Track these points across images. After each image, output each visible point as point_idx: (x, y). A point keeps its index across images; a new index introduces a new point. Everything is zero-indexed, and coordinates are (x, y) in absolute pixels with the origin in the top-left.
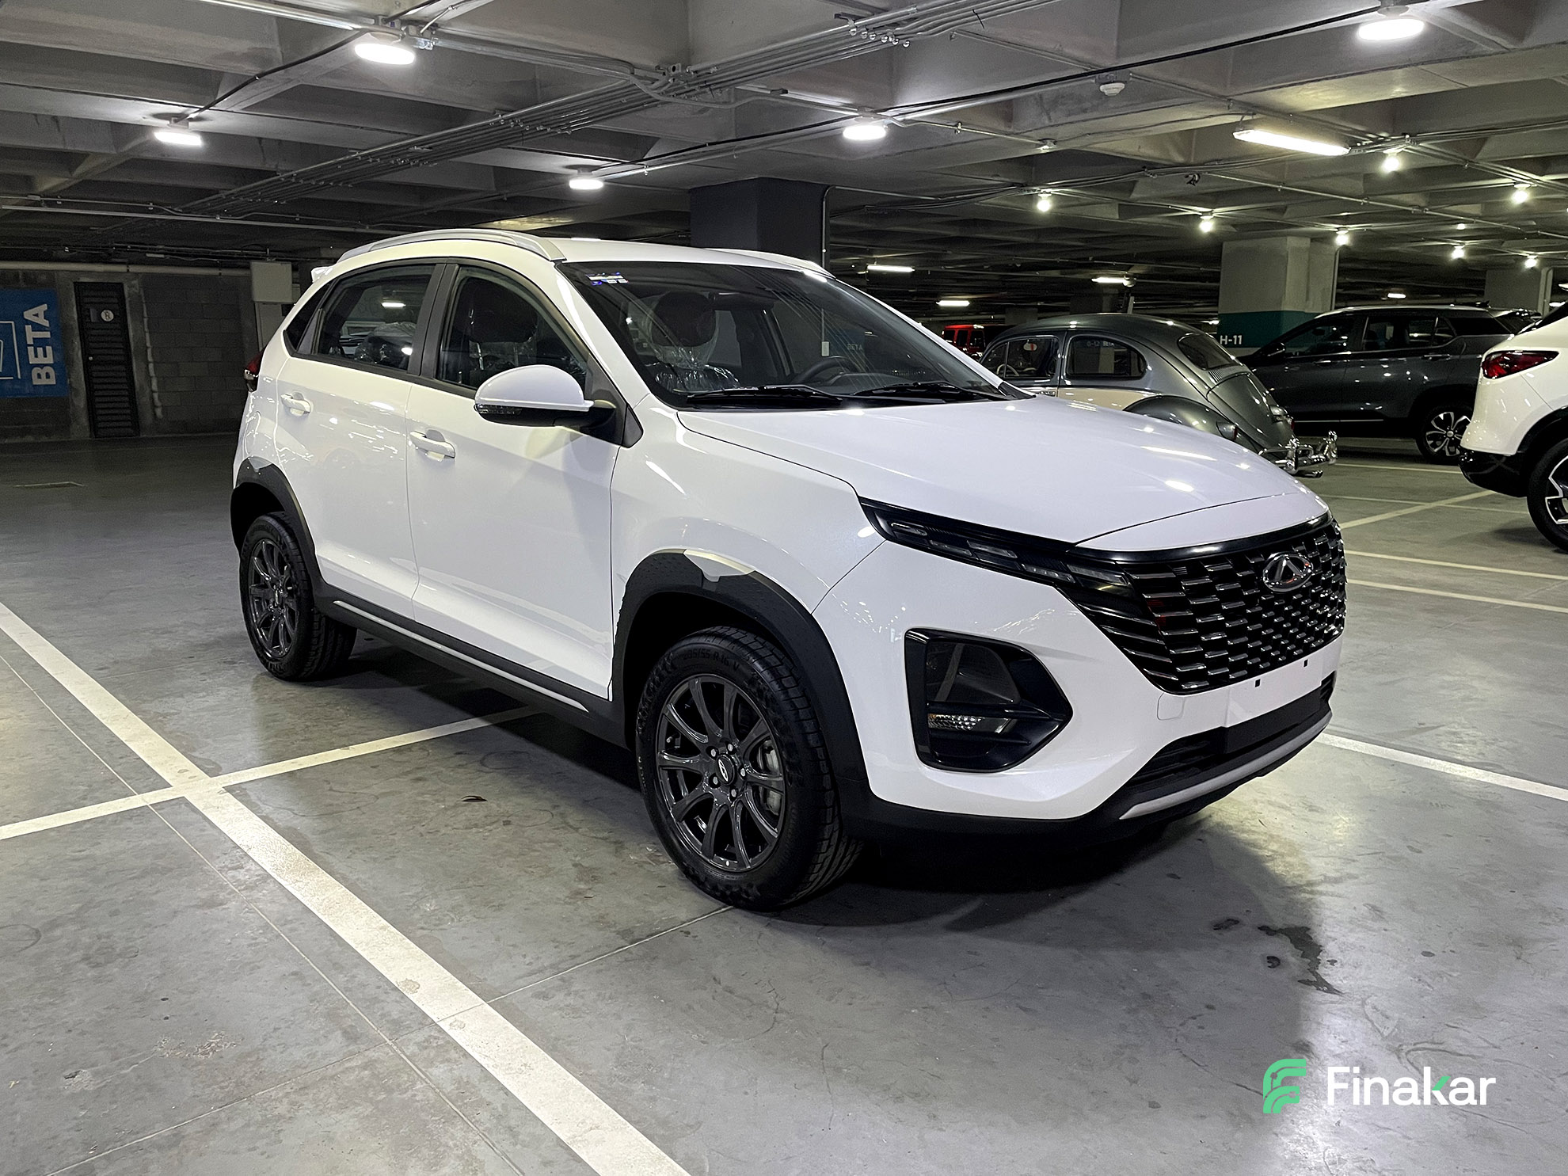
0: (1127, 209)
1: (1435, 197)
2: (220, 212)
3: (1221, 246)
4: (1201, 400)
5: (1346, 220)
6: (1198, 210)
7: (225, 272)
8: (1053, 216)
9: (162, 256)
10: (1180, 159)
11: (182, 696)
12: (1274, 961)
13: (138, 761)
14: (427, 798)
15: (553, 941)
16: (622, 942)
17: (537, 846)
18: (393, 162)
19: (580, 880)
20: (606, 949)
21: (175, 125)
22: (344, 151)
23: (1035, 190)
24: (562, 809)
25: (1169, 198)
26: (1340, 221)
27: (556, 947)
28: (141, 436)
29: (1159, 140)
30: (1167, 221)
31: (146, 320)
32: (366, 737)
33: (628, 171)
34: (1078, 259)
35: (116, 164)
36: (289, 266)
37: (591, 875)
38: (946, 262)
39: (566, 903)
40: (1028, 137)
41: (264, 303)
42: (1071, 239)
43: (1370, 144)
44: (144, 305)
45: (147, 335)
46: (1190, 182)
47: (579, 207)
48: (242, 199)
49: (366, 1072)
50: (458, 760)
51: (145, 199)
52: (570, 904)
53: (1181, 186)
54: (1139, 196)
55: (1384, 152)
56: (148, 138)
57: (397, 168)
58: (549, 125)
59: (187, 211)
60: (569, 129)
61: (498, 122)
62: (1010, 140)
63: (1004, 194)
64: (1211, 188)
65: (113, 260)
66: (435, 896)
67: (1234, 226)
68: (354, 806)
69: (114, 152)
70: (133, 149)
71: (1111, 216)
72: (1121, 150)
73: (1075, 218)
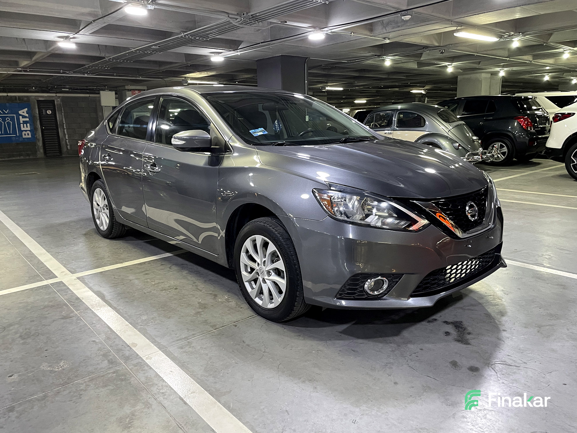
0: (420, 64)
1: (535, 57)
2: (87, 73)
3: (457, 77)
4: (446, 135)
5: (503, 66)
6: (446, 64)
7: (91, 95)
8: (392, 67)
9: (68, 90)
10: (437, 44)
11: (66, 246)
12: (447, 333)
13: (47, 269)
14: (149, 280)
15: (187, 329)
16: (212, 329)
17: (185, 297)
18: (146, 52)
19: (200, 308)
20: (205, 332)
21: (66, 40)
22: (128, 49)
23: (384, 58)
24: (196, 284)
25: (435, 59)
26: (501, 67)
27: (188, 331)
28: (63, 156)
29: (429, 37)
30: (435, 68)
31: (63, 114)
32: (130, 260)
33: (232, 54)
34: (404, 84)
35: (46, 56)
36: (114, 92)
37: (204, 307)
38: (355, 86)
39: (193, 316)
40: (379, 37)
41: (105, 106)
42: (401, 76)
43: (507, 37)
44: (62, 108)
45: (64, 119)
46: (441, 53)
47: (217, 68)
48: (94, 67)
49: (115, 374)
50: (162, 267)
51: (59, 69)
52: (195, 316)
53: (438, 55)
54: (424, 59)
55: (513, 40)
56: (56, 46)
57: (148, 55)
58: (201, 37)
59: (74, 72)
60: (208, 38)
61: (181, 36)
62: (373, 39)
63: (372, 59)
64: (449, 55)
65: (50, 92)
66: (147, 314)
67: (461, 69)
68: (122, 283)
69: (45, 51)
70: (52, 50)
71: (415, 67)
72: (413, 41)
73: (401, 68)
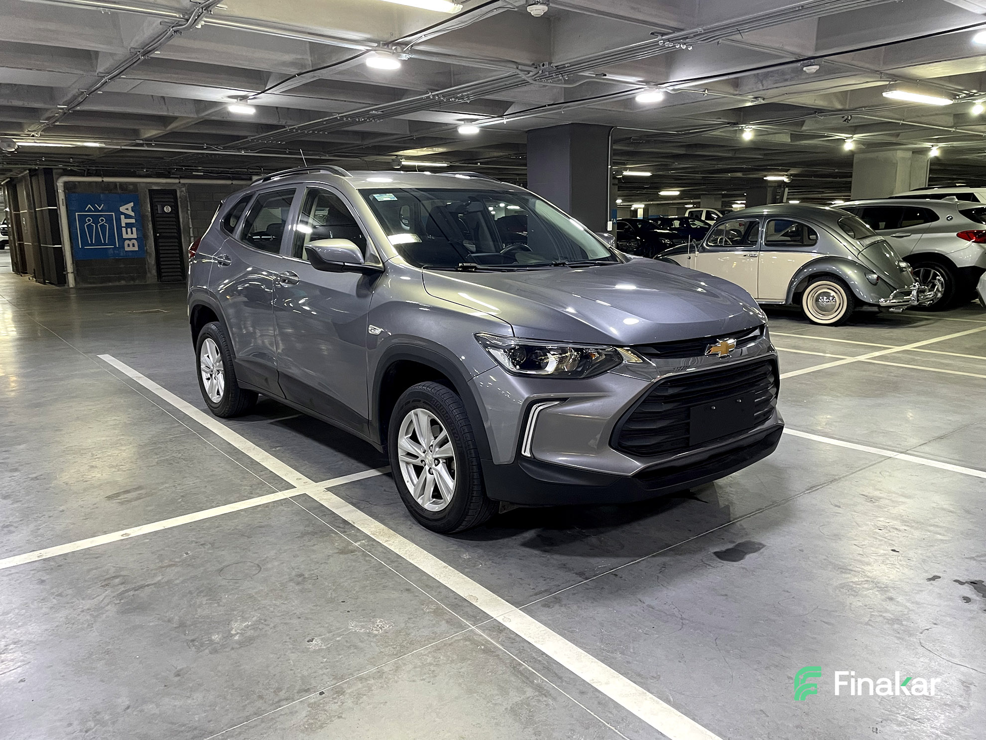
0: (794, 137)
2: (246, 149)
3: (853, 157)
4: (855, 259)
5: (938, 141)
6: (843, 136)
7: (235, 182)
8: (752, 142)
9: (202, 174)
10: (839, 107)
12: (967, 599)
13: (272, 473)
15: (542, 577)
20: (574, 583)
21: (241, 102)
23: (742, 127)
25: (826, 129)
26: (934, 141)
27: (545, 580)
29: (827, 97)
30: (821, 143)
31: (189, 212)
34: (757, 166)
35: (193, 123)
40: (747, 97)
42: (755, 154)
43: (965, 97)
44: (188, 203)
45: (190, 220)
48: (260, 141)
49: (468, 643)
51: (200, 142)
52: (543, 557)
53: (836, 123)
54: (808, 128)
55: (974, 102)
58: (458, 97)
59: (225, 148)
61: (428, 97)
62: (735, 99)
63: (721, 130)
64: (857, 123)
65: (172, 176)
66: (467, 550)
67: (866, 144)
69: (196, 116)
70: (207, 115)
71: (786, 141)
72: (802, 102)
73: (763, 142)
